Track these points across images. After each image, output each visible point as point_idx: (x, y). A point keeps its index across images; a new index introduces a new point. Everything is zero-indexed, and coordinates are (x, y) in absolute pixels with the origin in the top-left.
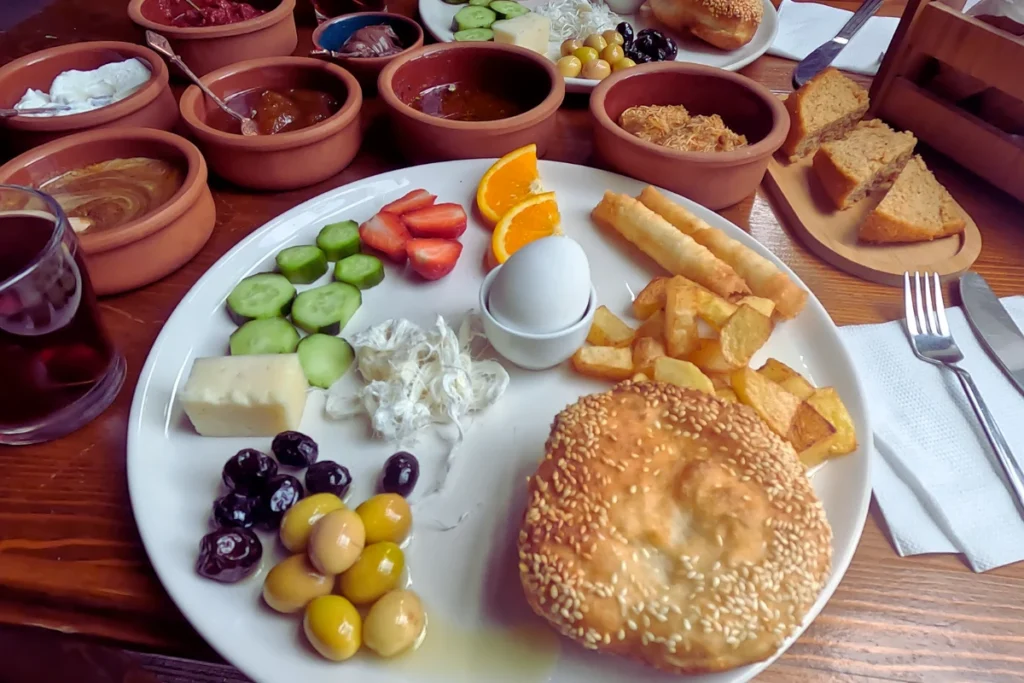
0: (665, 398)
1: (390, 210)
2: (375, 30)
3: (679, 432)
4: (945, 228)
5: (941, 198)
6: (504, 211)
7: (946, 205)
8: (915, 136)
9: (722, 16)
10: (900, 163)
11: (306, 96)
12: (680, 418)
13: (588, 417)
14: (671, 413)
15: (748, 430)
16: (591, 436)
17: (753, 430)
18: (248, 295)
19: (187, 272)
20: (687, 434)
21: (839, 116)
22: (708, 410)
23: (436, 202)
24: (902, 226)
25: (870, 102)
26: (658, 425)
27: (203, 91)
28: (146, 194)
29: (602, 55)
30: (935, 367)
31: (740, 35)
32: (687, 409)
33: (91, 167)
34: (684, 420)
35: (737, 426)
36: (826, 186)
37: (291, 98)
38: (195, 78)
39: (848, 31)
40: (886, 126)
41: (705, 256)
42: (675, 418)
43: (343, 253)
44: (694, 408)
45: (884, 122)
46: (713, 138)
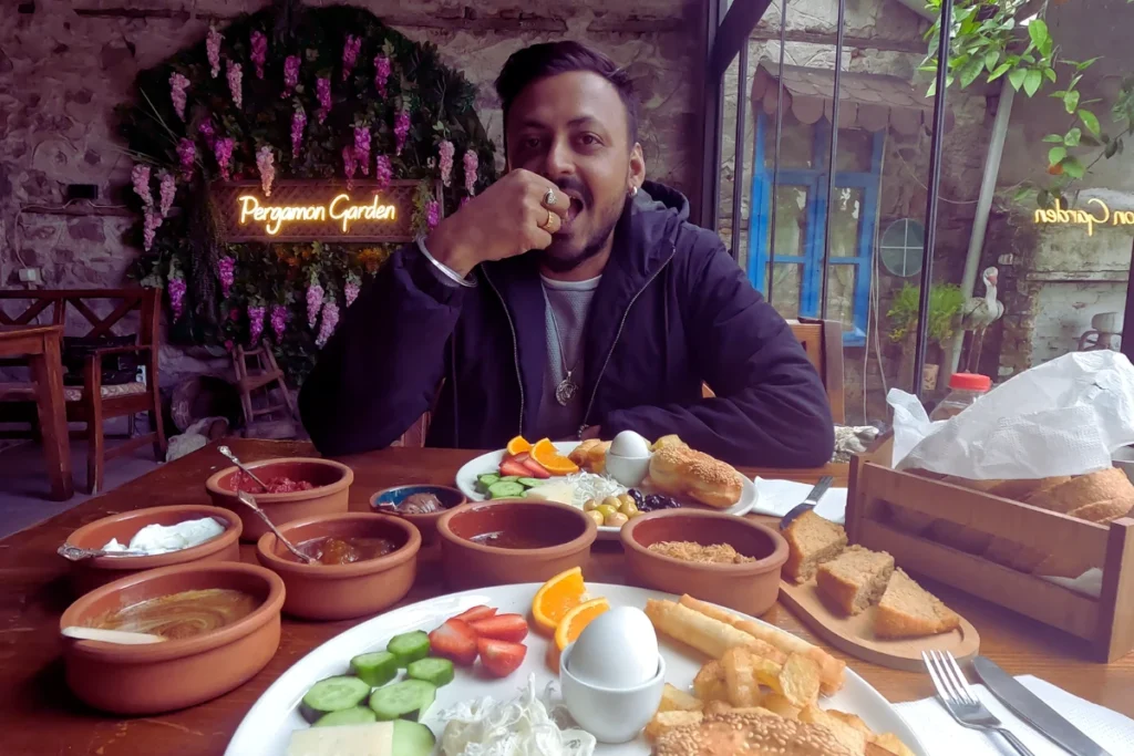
0: (747, 721)
1: (462, 618)
2: (423, 496)
3: (766, 749)
4: (943, 622)
5: (930, 600)
6: (559, 620)
7: (936, 605)
8: (891, 554)
9: (711, 482)
10: (885, 574)
11: (366, 543)
12: (764, 736)
13: (683, 737)
14: (756, 732)
15: (826, 740)
16: (691, 749)
17: (829, 739)
18: (324, 693)
19: (248, 689)
20: (774, 750)
21: (826, 544)
22: (786, 726)
23: (497, 613)
24: (906, 620)
25: (848, 535)
26: (747, 745)
27: (277, 536)
28: (220, 615)
29: (620, 510)
30: (979, 732)
31: (730, 495)
32: (768, 728)
33: (164, 597)
34: (768, 738)
35: (816, 738)
36: (834, 595)
37: (354, 545)
38: (273, 527)
39: (815, 496)
40: (865, 549)
41: (749, 638)
42: (761, 738)
43: (413, 657)
44: (774, 727)
45: (863, 546)
46: (729, 560)
